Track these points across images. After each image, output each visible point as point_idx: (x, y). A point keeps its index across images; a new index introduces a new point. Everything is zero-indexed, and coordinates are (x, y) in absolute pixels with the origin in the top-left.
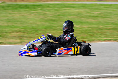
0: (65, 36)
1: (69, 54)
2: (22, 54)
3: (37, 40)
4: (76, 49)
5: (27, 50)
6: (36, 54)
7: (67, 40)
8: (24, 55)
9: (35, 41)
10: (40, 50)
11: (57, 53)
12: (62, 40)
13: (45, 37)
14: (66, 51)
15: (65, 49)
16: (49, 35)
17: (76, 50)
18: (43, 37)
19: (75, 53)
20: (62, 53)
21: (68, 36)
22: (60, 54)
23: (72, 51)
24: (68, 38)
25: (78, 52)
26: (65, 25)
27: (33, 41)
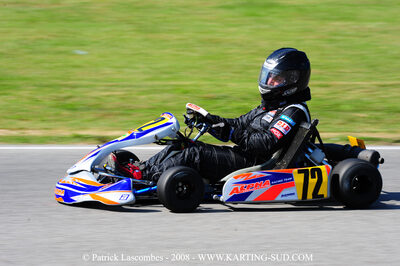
0: (268, 117)
1: (279, 198)
3: (139, 135)
4: (313, 177)
5: (90, 178)
7: (279, 135)
8: (78, 199)
9: (131, 137)
10: (149, 178)
12: (255, 137)
13: (174, 120)
14: (268, 187)
17: (313, 182)
18: (168, 119)
19: (310, 196)
20: (249, 194)
21: (283, 117)
23: (293, 185)
24: (281, 127)
25: (324, 191)
26: (272, 65)
27: (119, 139)
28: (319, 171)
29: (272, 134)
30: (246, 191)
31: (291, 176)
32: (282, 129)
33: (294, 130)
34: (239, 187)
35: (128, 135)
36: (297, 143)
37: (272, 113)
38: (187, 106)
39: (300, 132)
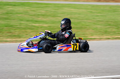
0: (63, 33)
1: (68, 50)
2: (22, 51)
3: (36, 37)
4: (75, 46)
5: (27, 46)
6: (37, 50)
8: (24, 51)
9: (35, 37)
10: (40, 46)
11: (57, 49)
13: (44, 34)
14: (66, 48)
15: (65, 46)
16: (48, 32)
18: (42, 34)
19: (75, 50)
20: (62, 49)
21: (67, 33)
22: (60, 50)
23: (71, 47)
24: (67, 35)
25: (78, 49)
26: (63, 22)
27: (32, 38)
28: (76, 44)
29: (65, 37)
30: (61, 49)
31: (71, 45)
32: (67, 36)
33: (70, 36)
34: (60, 48)
35: (34, 37)
36: (71, 38)
37: (64, 32)
38: (45, 31)
39: (71, 36)
